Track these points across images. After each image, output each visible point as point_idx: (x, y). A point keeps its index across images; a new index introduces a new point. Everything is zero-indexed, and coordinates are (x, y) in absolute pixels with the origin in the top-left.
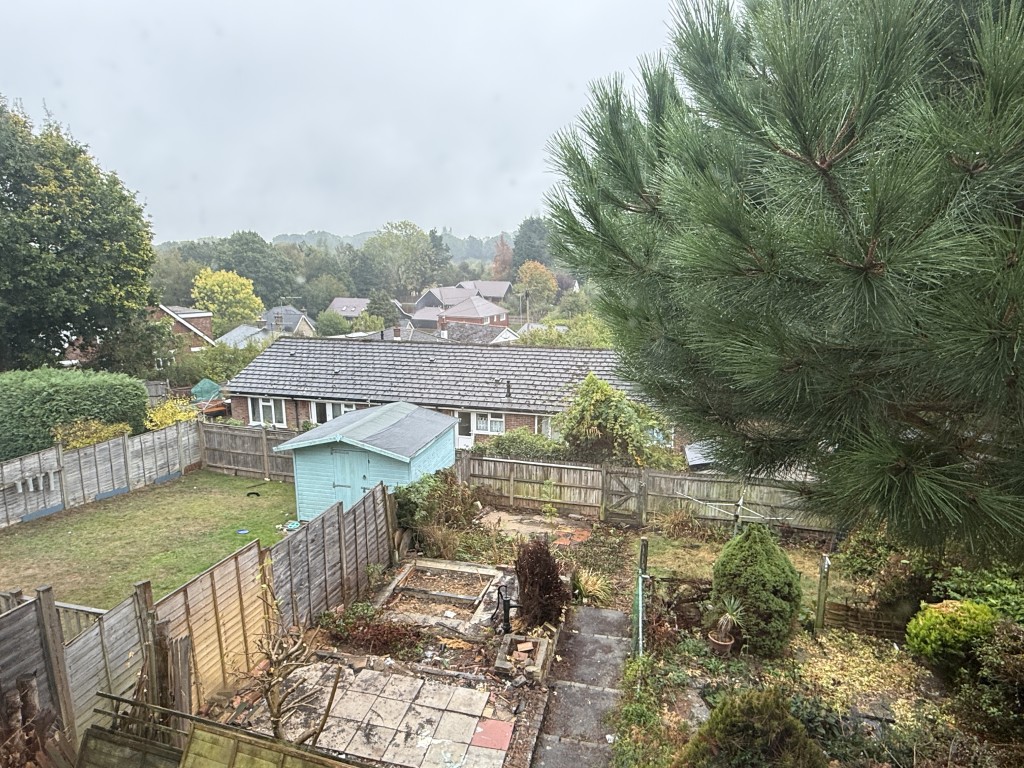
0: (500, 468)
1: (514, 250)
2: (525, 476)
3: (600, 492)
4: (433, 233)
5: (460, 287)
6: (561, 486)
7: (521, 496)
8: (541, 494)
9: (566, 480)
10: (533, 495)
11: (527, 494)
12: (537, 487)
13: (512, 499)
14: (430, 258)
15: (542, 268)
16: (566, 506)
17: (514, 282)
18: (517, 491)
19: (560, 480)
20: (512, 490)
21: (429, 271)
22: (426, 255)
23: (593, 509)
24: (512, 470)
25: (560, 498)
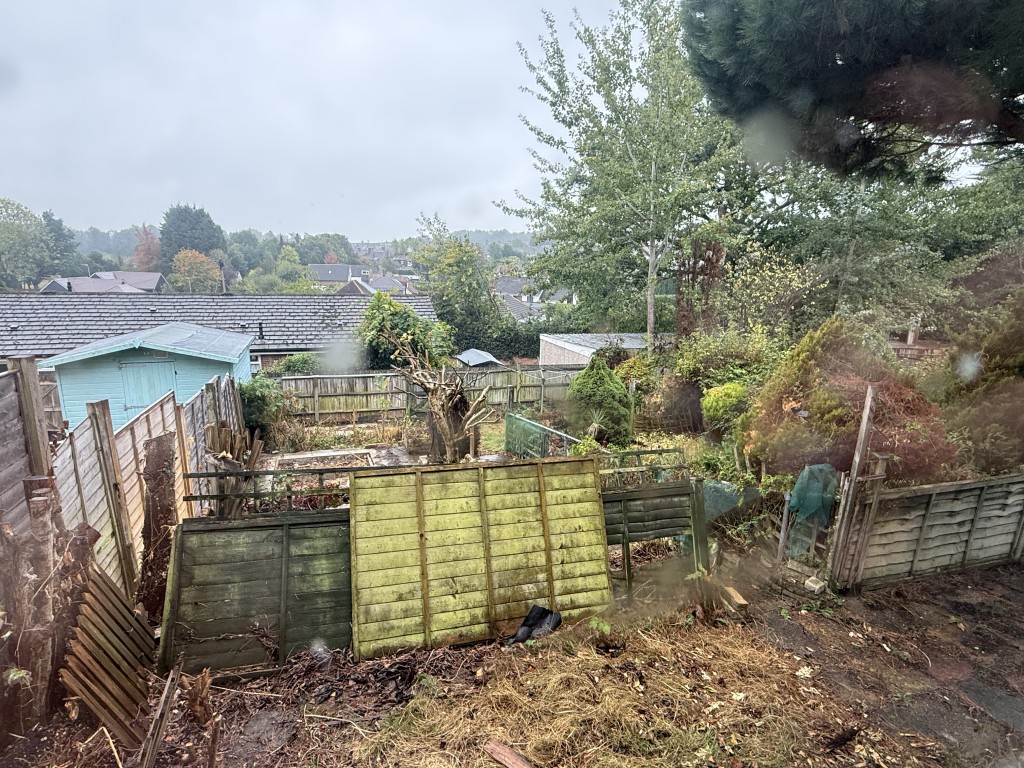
0: (301, 385)
1: (161, 240)
2: (330, 391)
3: (405, 395)
4: (47, 216)
5: (96, 277)
6: (367, 395)
7: (327, 411)
8: (347, 406)
9: (372, 388)
10: (340, 408)
11: (333, 408)
12: (342, 399)
13: (317, 416)
14: (47, 245)
15: (202, 257)
16: (373, 414)
17: (165, 274)
18: (322, 407)
19: (366, 389)
20: (317, 407)
21: (47, 259)
22: (42, 241)
23: (398, 412)
24: (315, 386)
25: (367, 406)
